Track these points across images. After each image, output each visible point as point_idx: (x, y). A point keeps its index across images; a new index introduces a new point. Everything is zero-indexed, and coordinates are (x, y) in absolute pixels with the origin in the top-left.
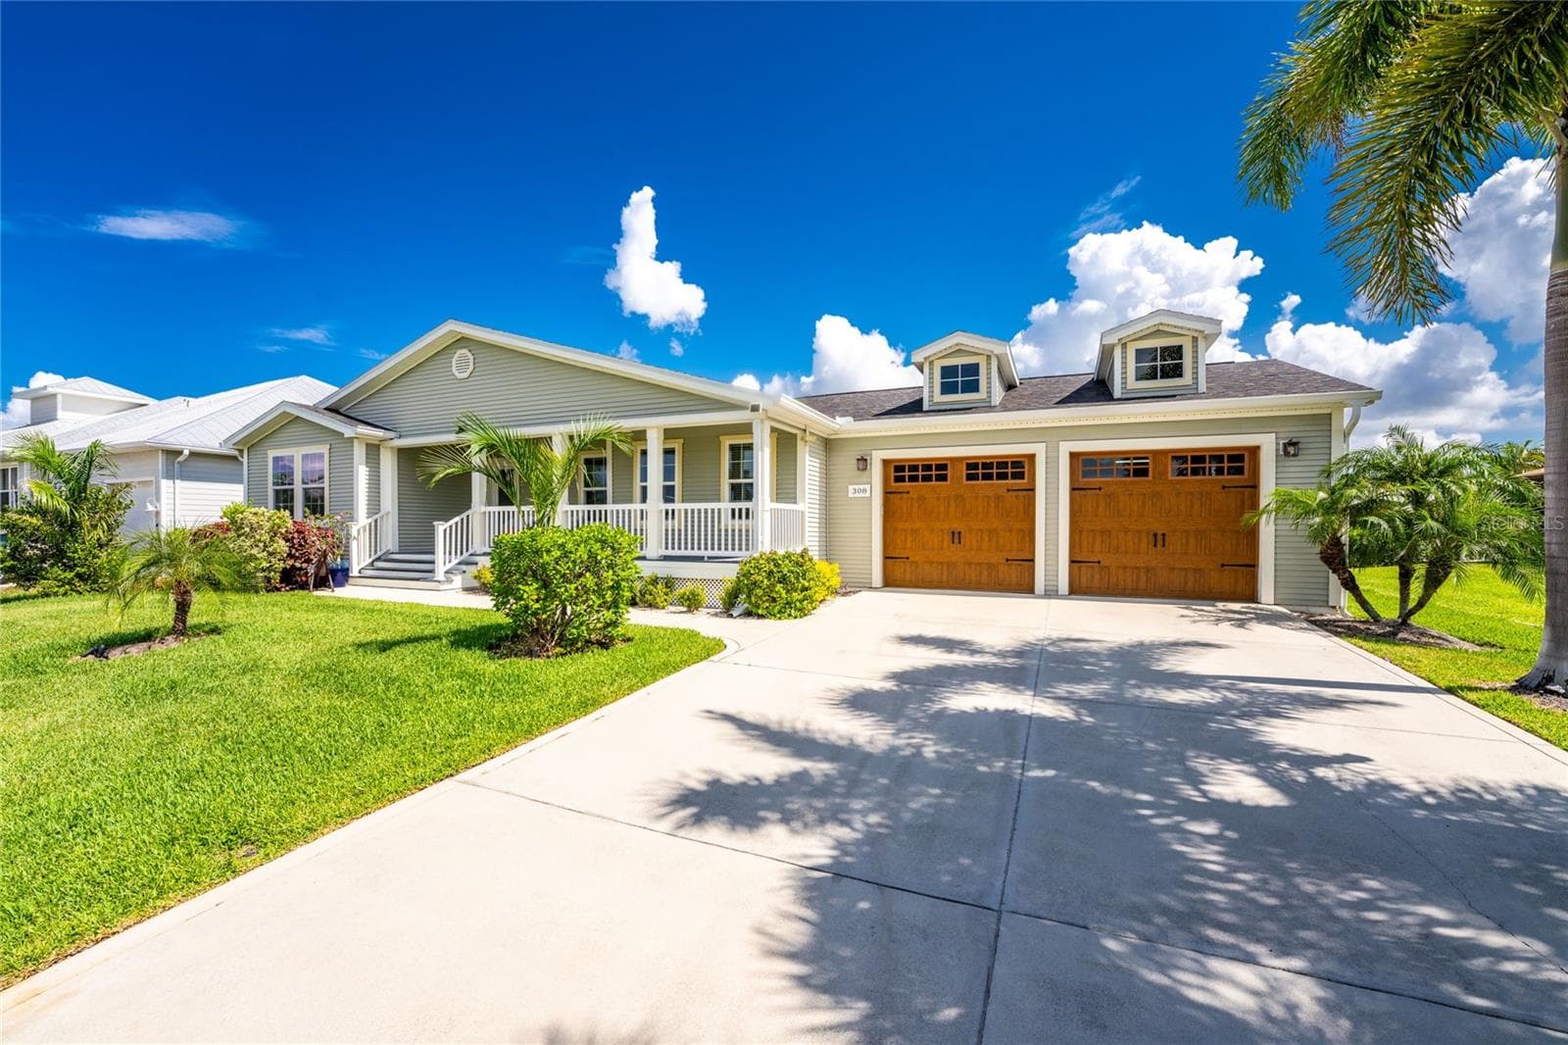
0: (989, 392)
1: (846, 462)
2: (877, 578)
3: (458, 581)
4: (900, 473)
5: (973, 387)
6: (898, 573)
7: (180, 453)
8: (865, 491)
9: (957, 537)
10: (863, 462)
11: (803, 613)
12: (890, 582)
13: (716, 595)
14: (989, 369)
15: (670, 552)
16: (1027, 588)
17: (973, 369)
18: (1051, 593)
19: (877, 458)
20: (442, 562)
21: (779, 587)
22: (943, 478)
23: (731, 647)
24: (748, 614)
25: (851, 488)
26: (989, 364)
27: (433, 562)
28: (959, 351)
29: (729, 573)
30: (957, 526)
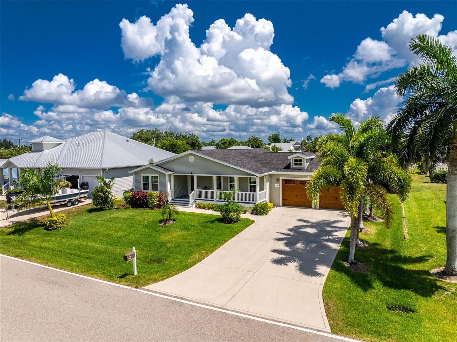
0: (304, 166)
1: (274, 180)
2: (281, 204)
3: (194, 206)
4: (285, 182)
5: (301, 164)
6: (286, 202)
7: (106, 169)
8: (278, 186)
9: (297, 196)
10: (278, 180)
11: (266, 214)
12: (284, 205)
13: (250, 210)
14: (304, 161)
15: (239, 201)
16: (310, 207)
17: (301, 161)
18: (315, 208)
19: (281, 179)
20: (191, 201)
21: (262, 210)
22: (294, 183)
23: (256, 222)
24: (256, 214)
25: (275, 185)
26: (304, 160)
27: (189, 201)
28: (298, 157)
29: (252, 206)
30: (297, 193)
